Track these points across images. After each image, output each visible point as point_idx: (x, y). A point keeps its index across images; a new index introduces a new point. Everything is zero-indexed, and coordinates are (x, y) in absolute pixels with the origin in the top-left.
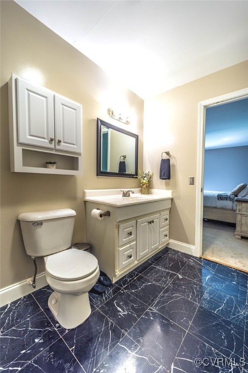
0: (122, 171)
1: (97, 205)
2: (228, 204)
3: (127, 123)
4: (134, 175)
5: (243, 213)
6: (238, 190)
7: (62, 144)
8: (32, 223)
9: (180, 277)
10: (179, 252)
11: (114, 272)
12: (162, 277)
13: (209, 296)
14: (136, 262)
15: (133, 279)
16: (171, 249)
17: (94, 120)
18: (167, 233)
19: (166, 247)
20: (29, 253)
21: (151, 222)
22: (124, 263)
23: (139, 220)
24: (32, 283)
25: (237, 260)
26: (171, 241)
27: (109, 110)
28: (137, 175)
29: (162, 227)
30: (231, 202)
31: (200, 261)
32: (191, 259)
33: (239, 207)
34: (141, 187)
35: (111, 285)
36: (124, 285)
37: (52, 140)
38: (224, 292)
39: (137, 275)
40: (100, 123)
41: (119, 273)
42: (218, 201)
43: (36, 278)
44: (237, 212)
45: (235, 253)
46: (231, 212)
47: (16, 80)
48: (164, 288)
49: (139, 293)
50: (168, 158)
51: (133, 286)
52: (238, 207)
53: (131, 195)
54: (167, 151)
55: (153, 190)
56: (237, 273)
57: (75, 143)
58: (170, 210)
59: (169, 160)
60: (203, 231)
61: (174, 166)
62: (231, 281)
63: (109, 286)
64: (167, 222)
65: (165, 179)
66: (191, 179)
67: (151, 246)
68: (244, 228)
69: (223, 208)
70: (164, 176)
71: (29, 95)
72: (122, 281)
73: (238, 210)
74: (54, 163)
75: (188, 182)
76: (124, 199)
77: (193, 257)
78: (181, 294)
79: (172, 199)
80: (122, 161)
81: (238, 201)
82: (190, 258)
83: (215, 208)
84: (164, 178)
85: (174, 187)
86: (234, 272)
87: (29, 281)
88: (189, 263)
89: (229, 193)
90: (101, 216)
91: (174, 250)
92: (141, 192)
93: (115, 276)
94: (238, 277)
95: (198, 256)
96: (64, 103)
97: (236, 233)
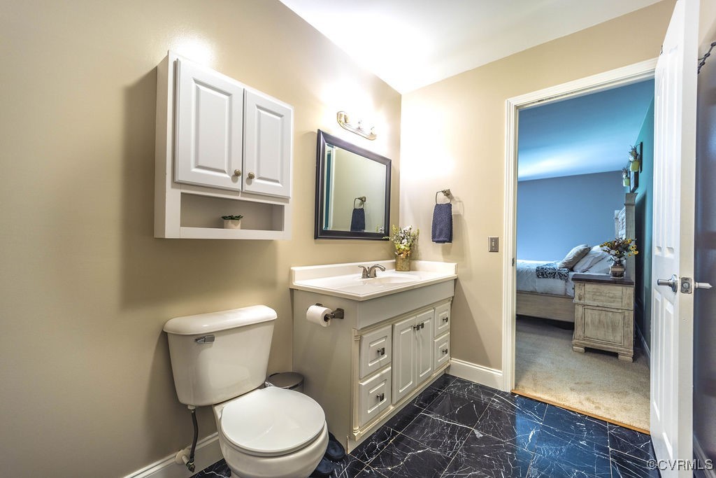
0: (358, 228)
1: (318, 296)
2: (558, 285)
3: (372, 137)
4: (383, 235)
5: (587, 302)
6: (575, 258)
7: (255, 180)
8: (194, 338)
9: (479, 435)
10: (470, 383)
11: (351, 431)
12: (441, 435)
13: (539, 473)
14: (392, 408)
15: (386, 443)
16: (454, 377)
17: (313, 133)
18: (446, 345)
19: (445, 375)
20: (183, 399)
21: (419, 327)
22: (369, 412)
23: (397, 325)
24: (186, 461)
25: (583, 397)
26: (454, 361)
27: (339, 115)
28: (388, 235)
29: (439, 336)
30: (564, 282)
31: (511, 401)
32: (496, 397)
33: (580, 290)
34: (396, 257)
35: (344, 458)
36: (370, 456)
37: (237, 174)
38: (566, 463)
39: (394, 434)
40: (323, 139)
41: (360, 432)
42: (537, 280)
43: (197, 448)
44: (576, 300)
45: (577, 381)
46: (563, 300)
47: (176, 64)
48: (449, 460)
49: (401, 472)
50: (448, 201)
51: (388, 458)
52: (577, 292)
53: (379, 273)
54: (446, 189)
55: (420, 264)
56: (587, 422)
57: (279, 179)
58: (453, 300)
59: (449, 206)
60: (516, 341)
61: (459, 216)
62: (578, 439)
63: (341, 460)
64: (447, 324)
65: (444, 242)
66: (492, 241)
67: (419, 374)
68: (590, 332)
69: (546, 294)
70: (440, 235)
71: (198, 89)
72: (366, 448)
73: (577, 297)
74: (238, 218)
75: (487, 246)
76: (365, 283)
77: (499, 392)
78: (484, 472)
79: (456, 280)
80: (357, 207)
81: (576, 279)
82: (492, 395)
83: (533, 293)
84: (441, 239)
85: (460, 257)
86: (580, 420)
87: (181, 455)
88: (491, 405)
89: (558, 264)
90: (326, 318)
91: (460, 380)
92: (396, 267)
93: (352, 438)
94: (588, 430)
95: (509, 391)
96: (260, 105)
97: (574, 341)
